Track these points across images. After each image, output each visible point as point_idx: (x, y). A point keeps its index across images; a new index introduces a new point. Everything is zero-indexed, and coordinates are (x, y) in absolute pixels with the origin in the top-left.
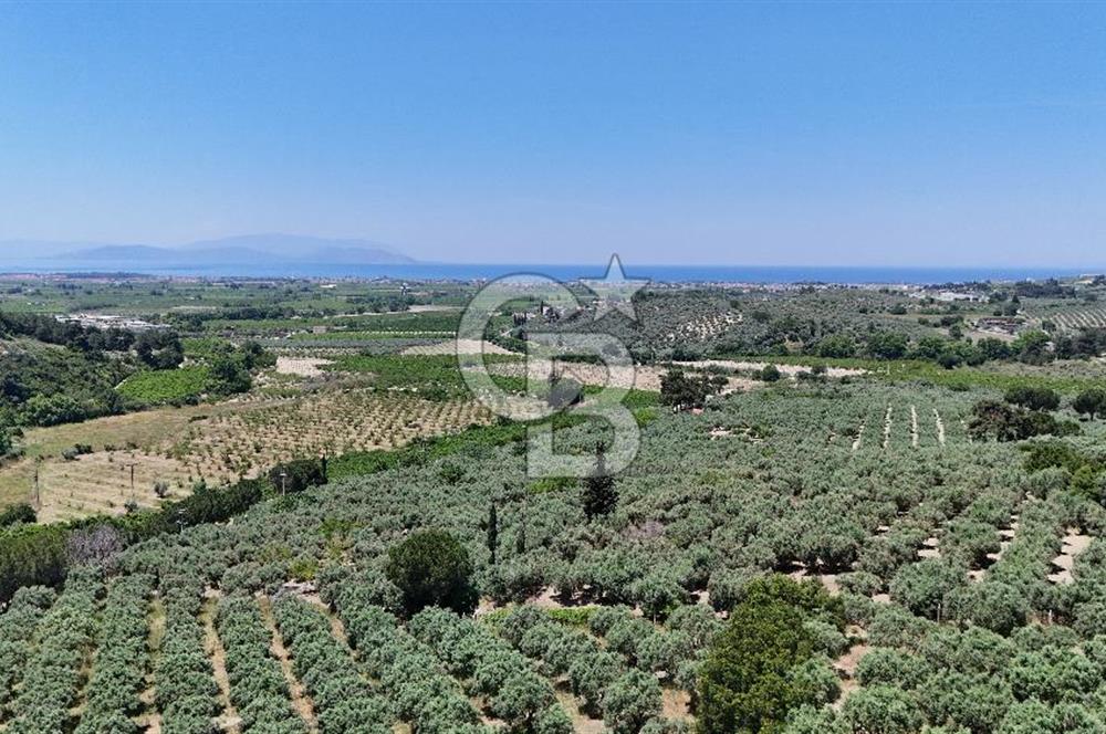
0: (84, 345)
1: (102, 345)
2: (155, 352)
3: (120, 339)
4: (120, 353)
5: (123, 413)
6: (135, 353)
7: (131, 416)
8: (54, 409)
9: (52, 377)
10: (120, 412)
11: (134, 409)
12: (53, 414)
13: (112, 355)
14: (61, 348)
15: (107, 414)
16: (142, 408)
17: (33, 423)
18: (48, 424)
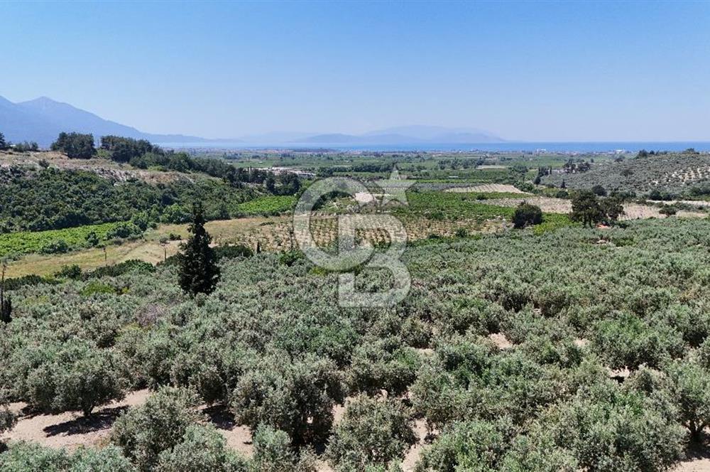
0: (231, 178)
1: (246, 179)
2: (277, 185)
3: (258, 177)
4: (256, 184)
5: (230, 219)
6: (265, 185)
7: (233, 221)
8: (183, 213)
9: (199, 194)
10: (227, 218)
11: (237, 217)
12: (182, 216)
13: (251, 186)
14: (218, 180)
15: (217, 219)
16: (242, 216)
17: (170, 221)
18: (178, 223)
